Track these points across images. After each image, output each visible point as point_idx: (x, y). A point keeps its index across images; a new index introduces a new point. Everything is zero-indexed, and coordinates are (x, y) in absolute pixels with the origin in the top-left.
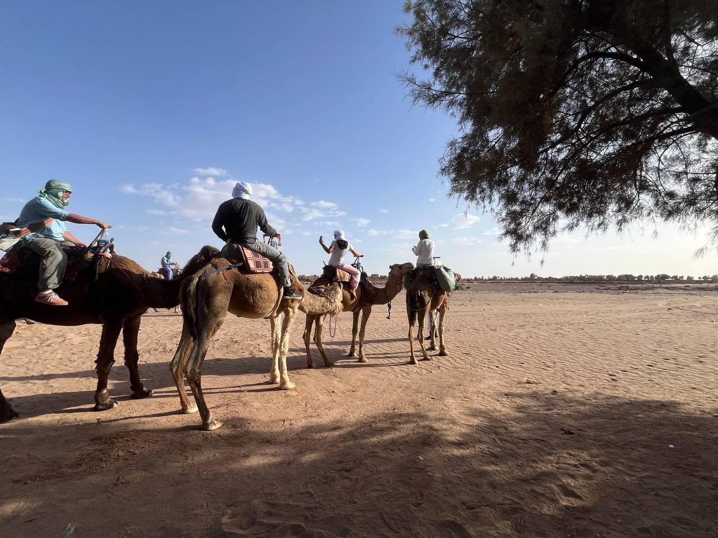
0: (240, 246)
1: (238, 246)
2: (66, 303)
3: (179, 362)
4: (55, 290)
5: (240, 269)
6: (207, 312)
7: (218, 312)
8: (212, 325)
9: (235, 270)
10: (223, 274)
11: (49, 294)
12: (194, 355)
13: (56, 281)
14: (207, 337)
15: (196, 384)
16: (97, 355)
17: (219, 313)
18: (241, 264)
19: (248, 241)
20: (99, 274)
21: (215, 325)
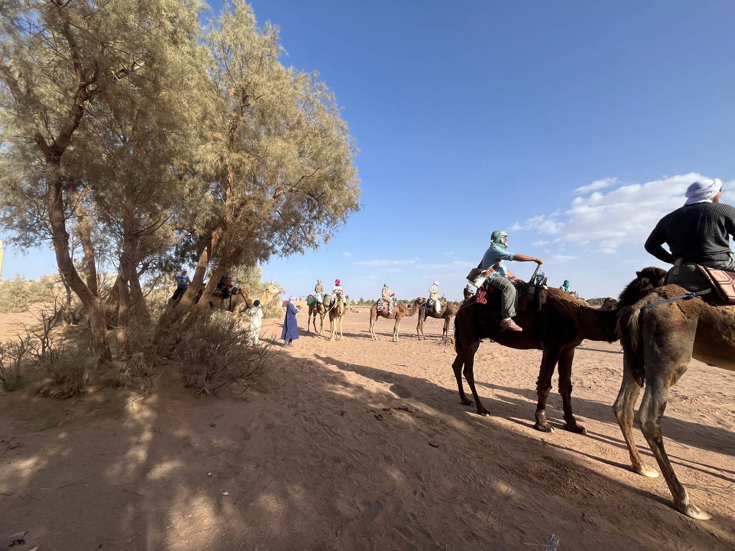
0: (700, 267)
1: (696, 266)
2: (521, 329)
3: (624, 407)
4: (512, 318)
5: (705, 298)
6: (659, 352)
7: (677, 354)
8: (670, 372)
9: (698, 300)
10: (677, 305)
11: (509, 321)
12: (647, 404)
13: (514, 310)
14: (665, 385)
15: (657, 443)
16: (538, 378)
17: (680, 357)
18: (707, 291)
19: (715, 257)
20: (542, 305)
21: (675, 372)
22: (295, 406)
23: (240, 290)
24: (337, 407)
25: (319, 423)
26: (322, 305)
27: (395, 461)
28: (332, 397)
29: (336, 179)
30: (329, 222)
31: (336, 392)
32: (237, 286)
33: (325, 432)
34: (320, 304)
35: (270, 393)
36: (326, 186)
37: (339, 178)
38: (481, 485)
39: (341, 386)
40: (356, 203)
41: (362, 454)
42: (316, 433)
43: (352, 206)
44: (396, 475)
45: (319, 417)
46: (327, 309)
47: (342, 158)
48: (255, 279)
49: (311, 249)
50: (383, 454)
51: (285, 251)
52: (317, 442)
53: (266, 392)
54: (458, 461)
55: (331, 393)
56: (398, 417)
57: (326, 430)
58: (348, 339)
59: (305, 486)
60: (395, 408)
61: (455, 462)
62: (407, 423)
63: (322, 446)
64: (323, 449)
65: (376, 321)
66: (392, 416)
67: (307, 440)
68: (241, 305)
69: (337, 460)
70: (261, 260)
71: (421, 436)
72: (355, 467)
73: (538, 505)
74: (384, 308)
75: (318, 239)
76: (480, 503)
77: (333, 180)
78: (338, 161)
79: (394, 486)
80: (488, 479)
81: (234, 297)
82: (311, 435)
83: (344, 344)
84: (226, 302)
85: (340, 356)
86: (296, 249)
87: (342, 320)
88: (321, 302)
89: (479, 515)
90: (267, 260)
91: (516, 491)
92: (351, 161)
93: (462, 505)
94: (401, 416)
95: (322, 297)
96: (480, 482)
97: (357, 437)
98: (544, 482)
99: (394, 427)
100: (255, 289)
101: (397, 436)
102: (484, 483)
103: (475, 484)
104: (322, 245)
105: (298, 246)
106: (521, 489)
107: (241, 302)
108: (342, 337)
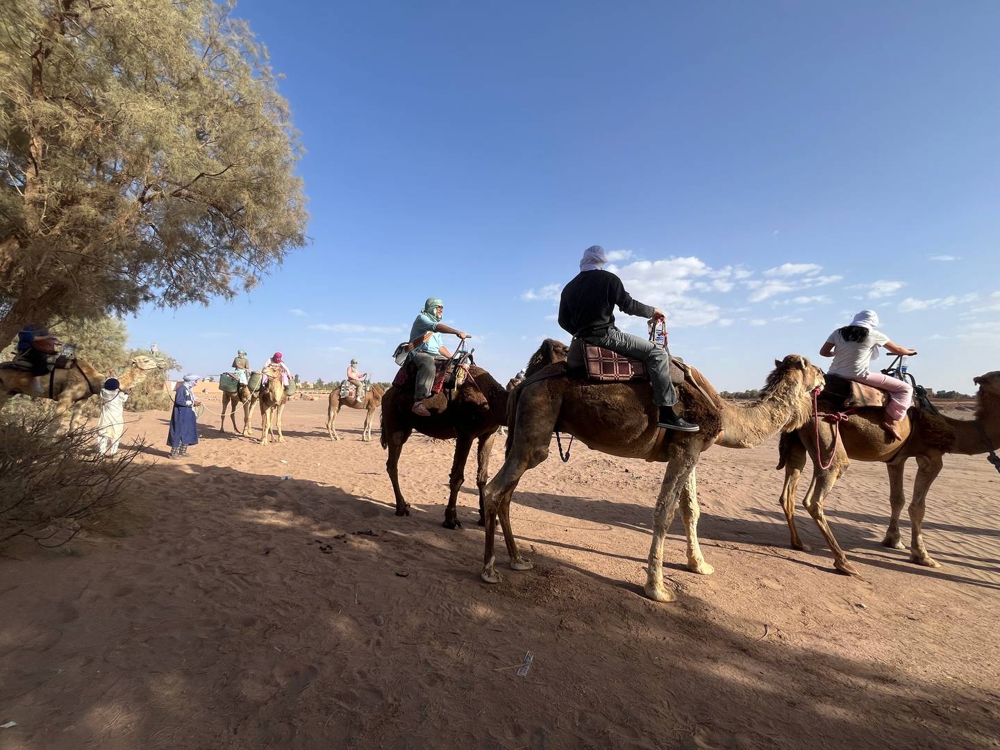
6: (521, 433)
7: (533, 435)
8: (526, 453)
11: (419, 405)
17: (536, 439)
21: (532, 454)
22: (178, 552)
23: (75, 361)
24: (258, 544)
25: (224, 571)
26: (247, 389)
27: (344, 606)
28: (253, 530)
29: (264, 189)
30: (251, 257)
31: (261, 521)
32: (68, 352)
33: (233, 584)
34: (243, 386)
35: (132, 535)
36: (246, 197)
37: (269, 189)
38: (456, 614)
39: (270, 511)
40: (299, 232)
41: (293, 605)
42: (216, 588)
43: (292, 237)
44: (342, 625)
45: (225, 564)
46: (256, 395)
47: (276, 157)
48: (111, 343)
49: (222, 298)
50: (327, 600)
51: (171, 297)
52: (217, 601)
53: (123, 534)
54: (432, 590)
55: (250, 523)
56: (356, 545)
57: (234, 581)
58: (292, 440)
59: (186, 673)
60: (353, 534)
61: (426, 591)
62: (369, 552)
63: (224, 605)
64: (227, 611)
65: (338, 412)
66: (348, 545)
67: (197, 601)
68: (76, 387)
69: (250, 623)
70: (119, 308)
71: (387, 566)
72: (280, 625)
73: (517, 622)
74: (351, 394)
75: (235, 282)
76: (452, 635)
77: (258, 189)
78: (267, 159)
79: (339, 640)
80: (466, 604)
81: (59, 375)
82: (206, 592)
83: (284, 447)
84: (42, 382)
85: (275, 466)
86: (192, 295)
87: (281, 412)
88: (246, 383)
89: (448, 651)
90: (133, 310)
91: (496, 612)
92: (292, 166)
93: (429, 644)
94: (361, 543)
95: (247, 376)
96: (454, 610)
97: (289, 582)
98: (527, 595)
99: (349, 560)
100: (114, 361)
101: (351, 570)
102: (460, 610)
103: (448, 613)
104: (241, 292)
105: (196, 290)
106: (502, 608)
107: (77, 382)
108: (282, 438)
